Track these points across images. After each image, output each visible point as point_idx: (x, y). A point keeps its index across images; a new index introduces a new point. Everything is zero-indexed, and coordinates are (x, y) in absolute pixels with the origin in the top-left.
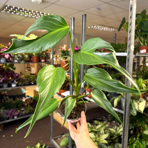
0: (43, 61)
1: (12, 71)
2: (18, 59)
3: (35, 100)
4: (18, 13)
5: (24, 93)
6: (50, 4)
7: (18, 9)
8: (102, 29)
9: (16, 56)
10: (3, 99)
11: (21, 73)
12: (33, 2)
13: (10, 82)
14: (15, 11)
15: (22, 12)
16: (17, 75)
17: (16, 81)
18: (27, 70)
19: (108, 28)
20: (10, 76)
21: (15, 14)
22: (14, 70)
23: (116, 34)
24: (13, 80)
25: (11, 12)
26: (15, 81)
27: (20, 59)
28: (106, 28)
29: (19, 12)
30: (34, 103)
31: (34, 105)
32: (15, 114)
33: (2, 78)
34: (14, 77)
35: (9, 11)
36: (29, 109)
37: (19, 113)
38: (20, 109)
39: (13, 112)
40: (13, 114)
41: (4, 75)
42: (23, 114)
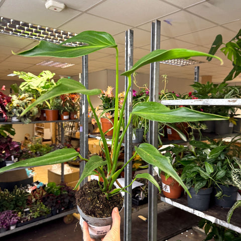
0: (65, 117)
1: (8, 137)
2: (18, 115)
3: (50, 191)
4: (20, 32)
5: (30, 177)
6: (80, 13)
7: (19, 24)
9: (15, 110)
11: (26, 138)
12: (48, 9)
13: (3, 160)
14: (16, 28)
15: (28, 30)
16: (16, 146)
17: (15, 158)
18: (36, 134)
20: (3, 148)
21: (15, 35)
22: (11, 136)
23: (198, 67)
24: (9, 155)
25: (8, 30)
26: (12, 157)
29: (22, 31)
30: (48, 197)
31: (48, 200)
32: (12, 222)
34: (11, 149)
35: (3, 28)
36: (38, 209)
37: (19, 219)
38: (22, 210)
39: (8, 218)
40: (7, 222)
42: (27, 220)
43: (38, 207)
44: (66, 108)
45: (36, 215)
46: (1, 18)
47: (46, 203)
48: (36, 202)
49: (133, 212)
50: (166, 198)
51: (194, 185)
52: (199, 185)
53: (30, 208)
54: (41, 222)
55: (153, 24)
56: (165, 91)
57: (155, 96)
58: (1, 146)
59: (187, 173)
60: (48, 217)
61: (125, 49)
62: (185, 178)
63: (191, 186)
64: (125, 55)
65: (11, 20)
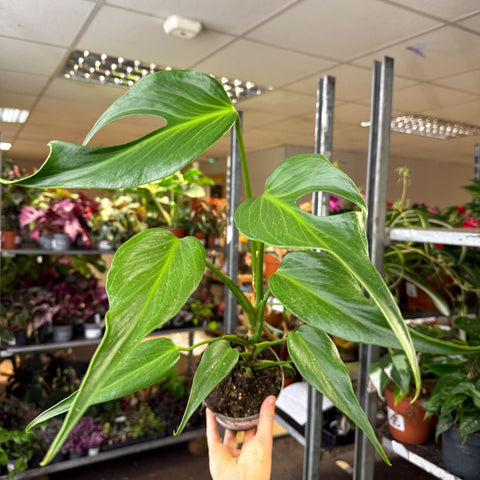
2: (111, 237)
4: (119, 78)
7: (117, 63)
8: (414, 128)
9: (105, 228)
10: (55, 379)
12: (170, 34)
13: (81, 321)
14: (110, 69)
15: (134, 73)
16: (105, 297)
19: (435, 126)
20: (81, 297)
21: (111, 84)
22: (98, 274)
24: (92, 312)
25: (97, 74)
26: (97, 318)
27: (118, 237)
28: (428, 125)
29: (122, 75)
30: (161, 399)
31: (161, 404)
32: (91, 441)
33: (51, 305)
34: (95, 302)
35: (88, 72)
36: (141, 421)
37: (106, 436)
38: (112, 419)
39: (85, 433)
40: (84, 441)
41: (60, 296)
42: (120, 441)
43: (141, 417)
44: (200, 226)
45: (137, 432)
46: (86, 54)
47: (157, 410)
48: (138, 405)
49: (324, 457)
50: (394, 442)
51: (458, 422)
52: (469, 425)
53: (127, 416)
54: (145, 447)
56: (405, 203)
57: (377, 219)
58: (78, 296)
59: (444, 398)
60: (159, 438)
61: (317, 116)
62: (438, 405)
63: (450, 424)
64: (316, 129)
65: (104, 57)
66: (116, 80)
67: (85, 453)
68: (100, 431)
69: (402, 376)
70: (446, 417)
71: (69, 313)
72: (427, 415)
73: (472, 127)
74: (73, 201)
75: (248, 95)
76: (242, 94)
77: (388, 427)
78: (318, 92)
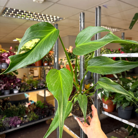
0: (46, 64)
1: (14, 76)
3: (38, 106)
4: (19, 16)
7: (19, 11)
10: (5, 106)
11: (24, 76)
13: (12, 88)
15: (24, 15)
16: (19, 81)
17: (18, 87)
18: (30, 73)
20: (12, 82)
21: (17, 18)
22: (16, 75)
23: (124, 33)
24: (15, 86)
25: (12, 15)
29: (20, 15)
30: (37, 109)
31: (37, 111)
32: (18, 123)
33: (3, 84)
34: (16, 83)
35: (10, 14)
36: (32, 116)
37: (22, 121)
38: (23, 116)
39: (16, 121)
40: (15, 123)
41: (5, 81)
42: (26, 122)
43: (32, 115)
44: (46, 59)
45: (31, 119)
46: (9, 9)
47: (36, 113)
48: (30, 112)
50: (105, 112)
51: (122, 104)
52: (125, 105)
53: (27, 115)
54: (33, 123)
55: (97, 9)
56: (104, 48)
57: (98, 52)
58: (11, 81)
59: (118, 98)
60: (37, 120)
61: (80, 24)
62: (116, 100)
63: (120, 105)
64: (80, 28)
65: (14, 10)
66: (18, 17)
67: (16, 126)
68: (20, 120)
69: (107, 93)
70: (119, 103)
71: (8, 86)
72: (114, 103)
73: (120, 29)
74: (8, 53)
75: (58, 21)
76: (56, 20)
77: (103, 108)
78: (80, 17)
